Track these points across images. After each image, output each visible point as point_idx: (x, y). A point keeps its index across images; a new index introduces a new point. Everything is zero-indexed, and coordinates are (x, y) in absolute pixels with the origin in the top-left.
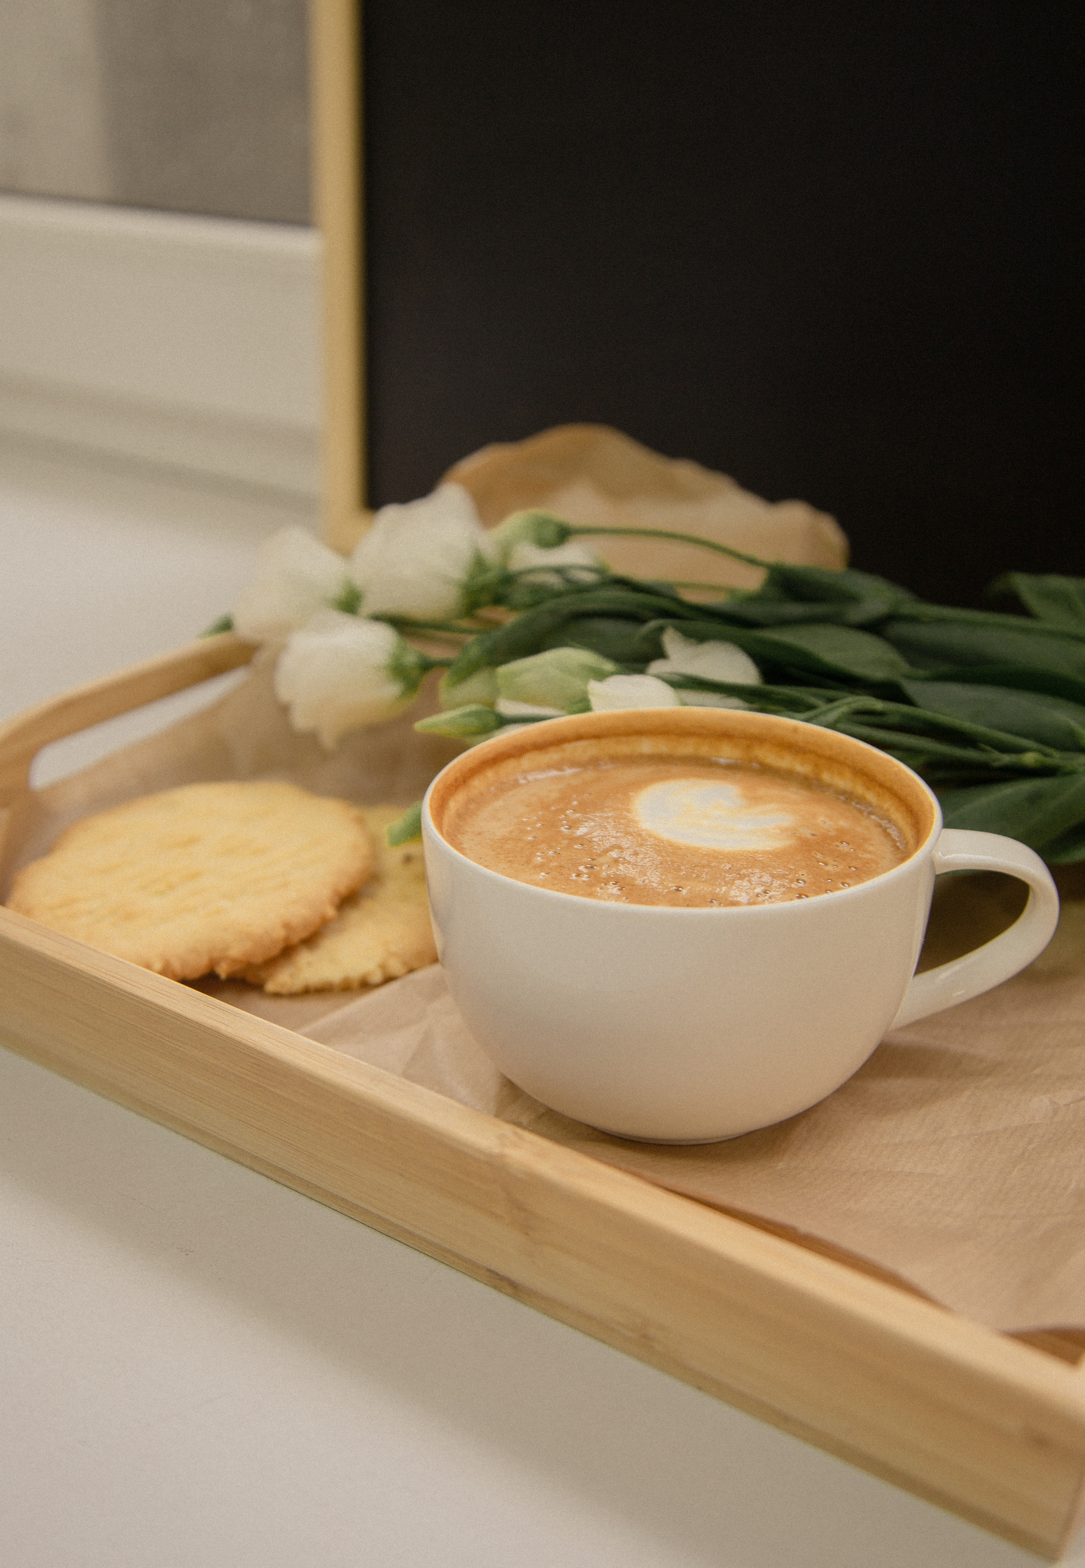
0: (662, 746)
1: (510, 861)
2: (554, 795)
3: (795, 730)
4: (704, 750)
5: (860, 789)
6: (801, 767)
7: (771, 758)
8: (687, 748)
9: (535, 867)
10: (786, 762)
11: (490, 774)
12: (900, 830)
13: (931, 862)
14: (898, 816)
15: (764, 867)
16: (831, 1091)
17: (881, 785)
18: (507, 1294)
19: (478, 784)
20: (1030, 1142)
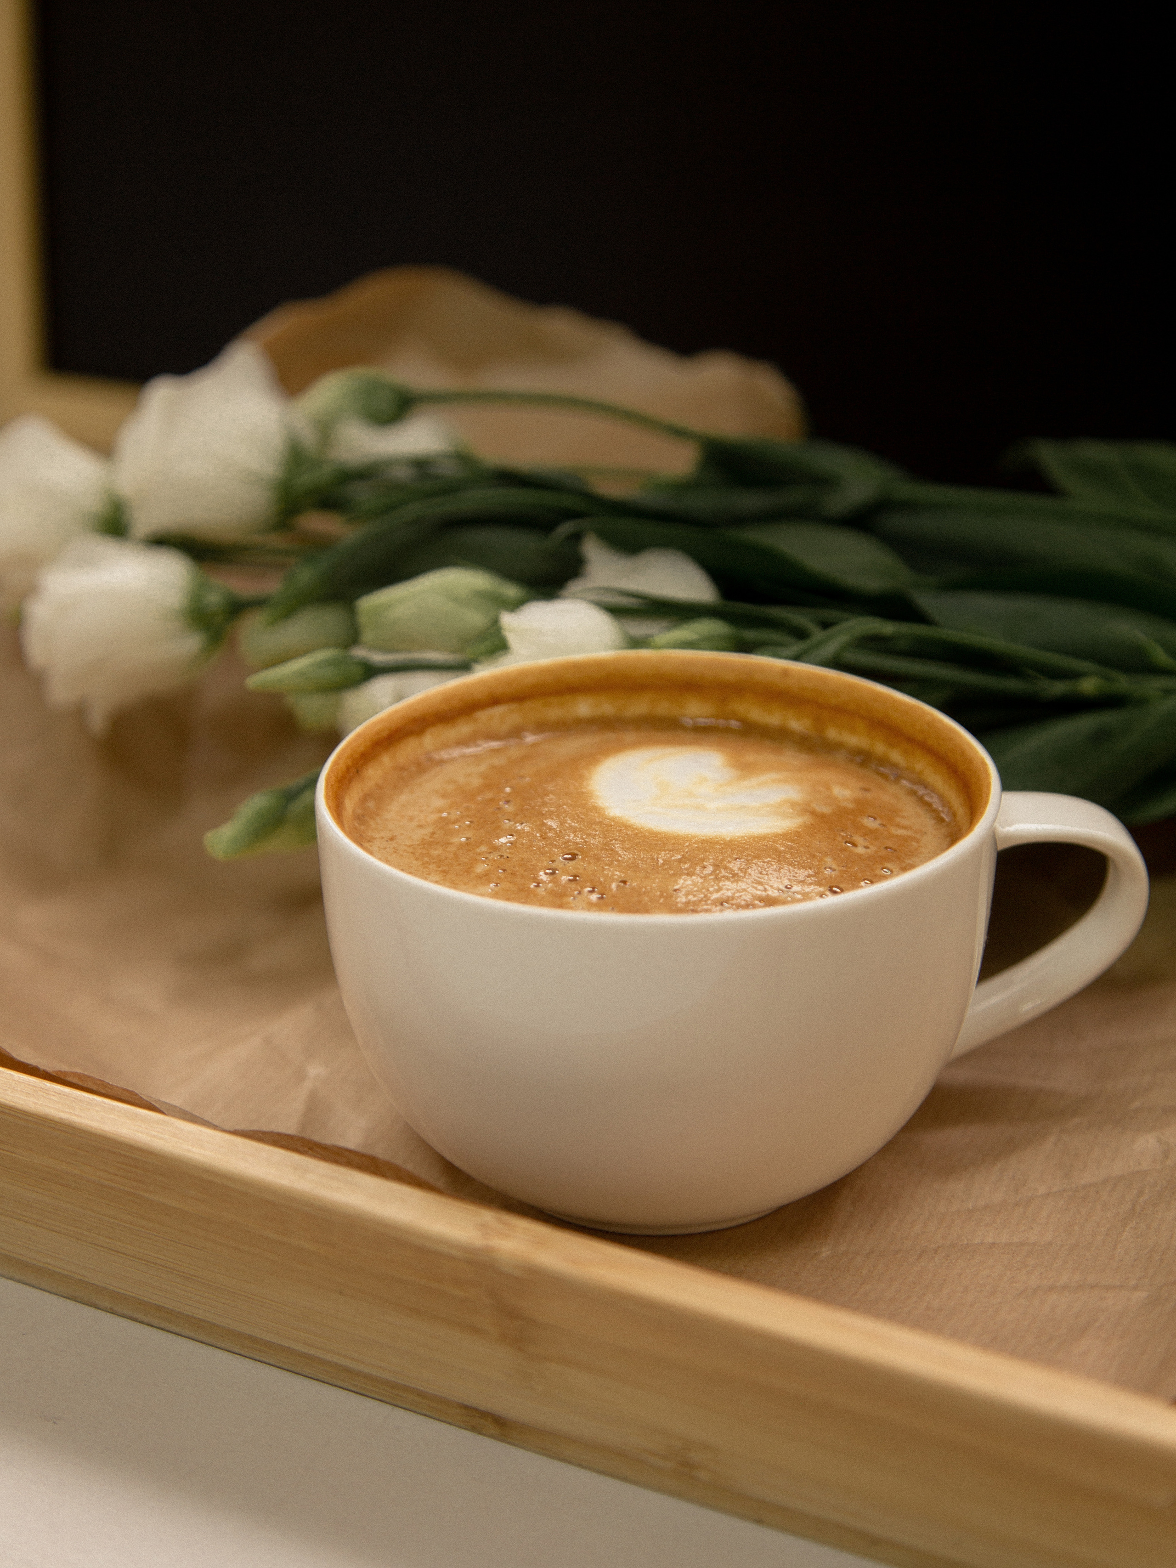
0: (607, 707)
1: (444, 871)
2: (476, 782)
3: (785, 673)
4: (664, 708)
5: (880, 748)
6: (797, 724)
7: (757, 714)
8: (639, 707)
9: (479, 877)
10: (773, 718)
11: (386, 760)
12: (941, 797)
13: (993, 836)
14: (937, 779)
15: (780, 858)
16: (875, 1151)
17: (911, 740)
18: (491, 1436)
19: (374, 774)
20: (1141, 1193)
